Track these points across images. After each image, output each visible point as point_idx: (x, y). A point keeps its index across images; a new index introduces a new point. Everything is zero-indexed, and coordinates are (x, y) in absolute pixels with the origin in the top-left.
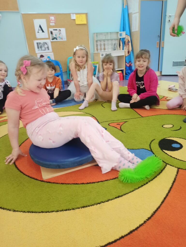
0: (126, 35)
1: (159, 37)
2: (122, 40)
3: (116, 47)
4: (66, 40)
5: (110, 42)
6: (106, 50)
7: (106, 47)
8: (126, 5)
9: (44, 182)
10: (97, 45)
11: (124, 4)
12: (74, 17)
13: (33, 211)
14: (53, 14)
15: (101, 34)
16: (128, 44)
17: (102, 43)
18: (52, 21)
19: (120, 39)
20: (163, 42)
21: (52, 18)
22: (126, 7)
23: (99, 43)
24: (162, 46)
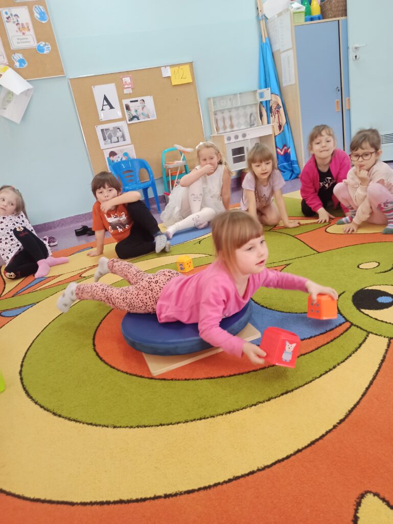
0: (272, 94)
1: (339, 90)
2: (264, 105)
3: (255, 120)
4: (155, 118)
5: (241, 112)
6: (235, 128)
7: (235, 122)
8: (266, 36)
9: (156, 379)
10: (217, 121)
11: (262, 36)
12: (167, 72)
13: (146, 425)
14: (127, 73)
15: (222, 97)
16: (278, 111)
17: (227, 115)
18: (126, 86)
19: (261, 103)
20: (349, 100)
21: (127, 80)
22: (266, 41)
23: (219, 116)
24: (347, 108)
